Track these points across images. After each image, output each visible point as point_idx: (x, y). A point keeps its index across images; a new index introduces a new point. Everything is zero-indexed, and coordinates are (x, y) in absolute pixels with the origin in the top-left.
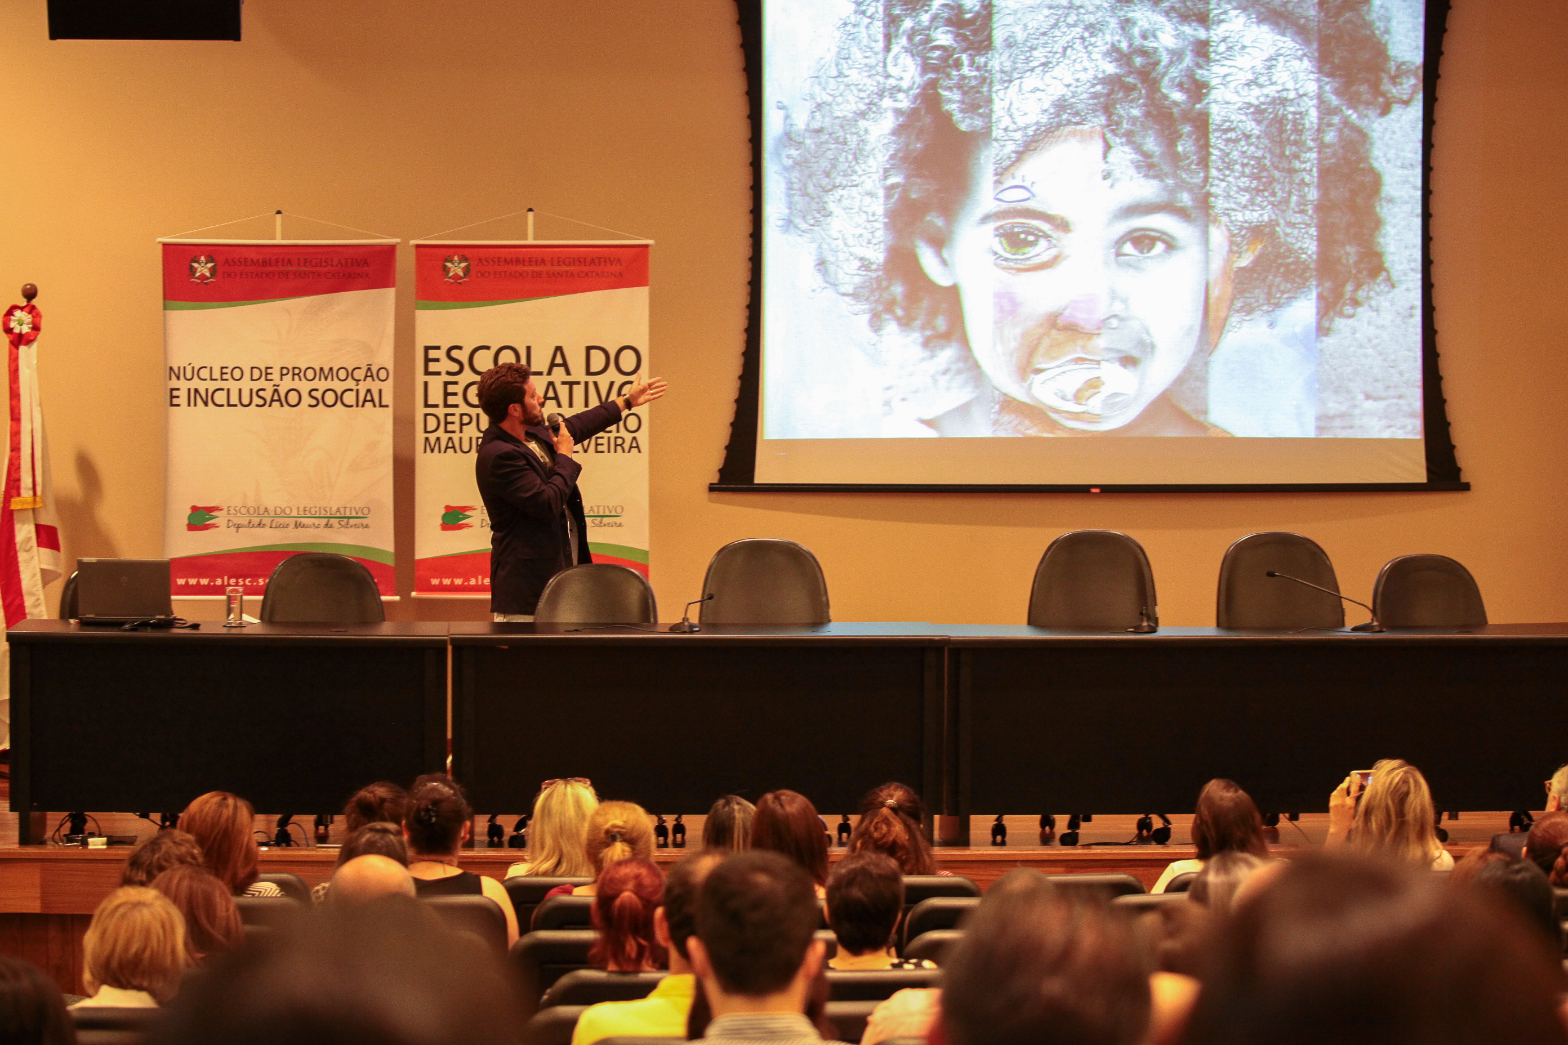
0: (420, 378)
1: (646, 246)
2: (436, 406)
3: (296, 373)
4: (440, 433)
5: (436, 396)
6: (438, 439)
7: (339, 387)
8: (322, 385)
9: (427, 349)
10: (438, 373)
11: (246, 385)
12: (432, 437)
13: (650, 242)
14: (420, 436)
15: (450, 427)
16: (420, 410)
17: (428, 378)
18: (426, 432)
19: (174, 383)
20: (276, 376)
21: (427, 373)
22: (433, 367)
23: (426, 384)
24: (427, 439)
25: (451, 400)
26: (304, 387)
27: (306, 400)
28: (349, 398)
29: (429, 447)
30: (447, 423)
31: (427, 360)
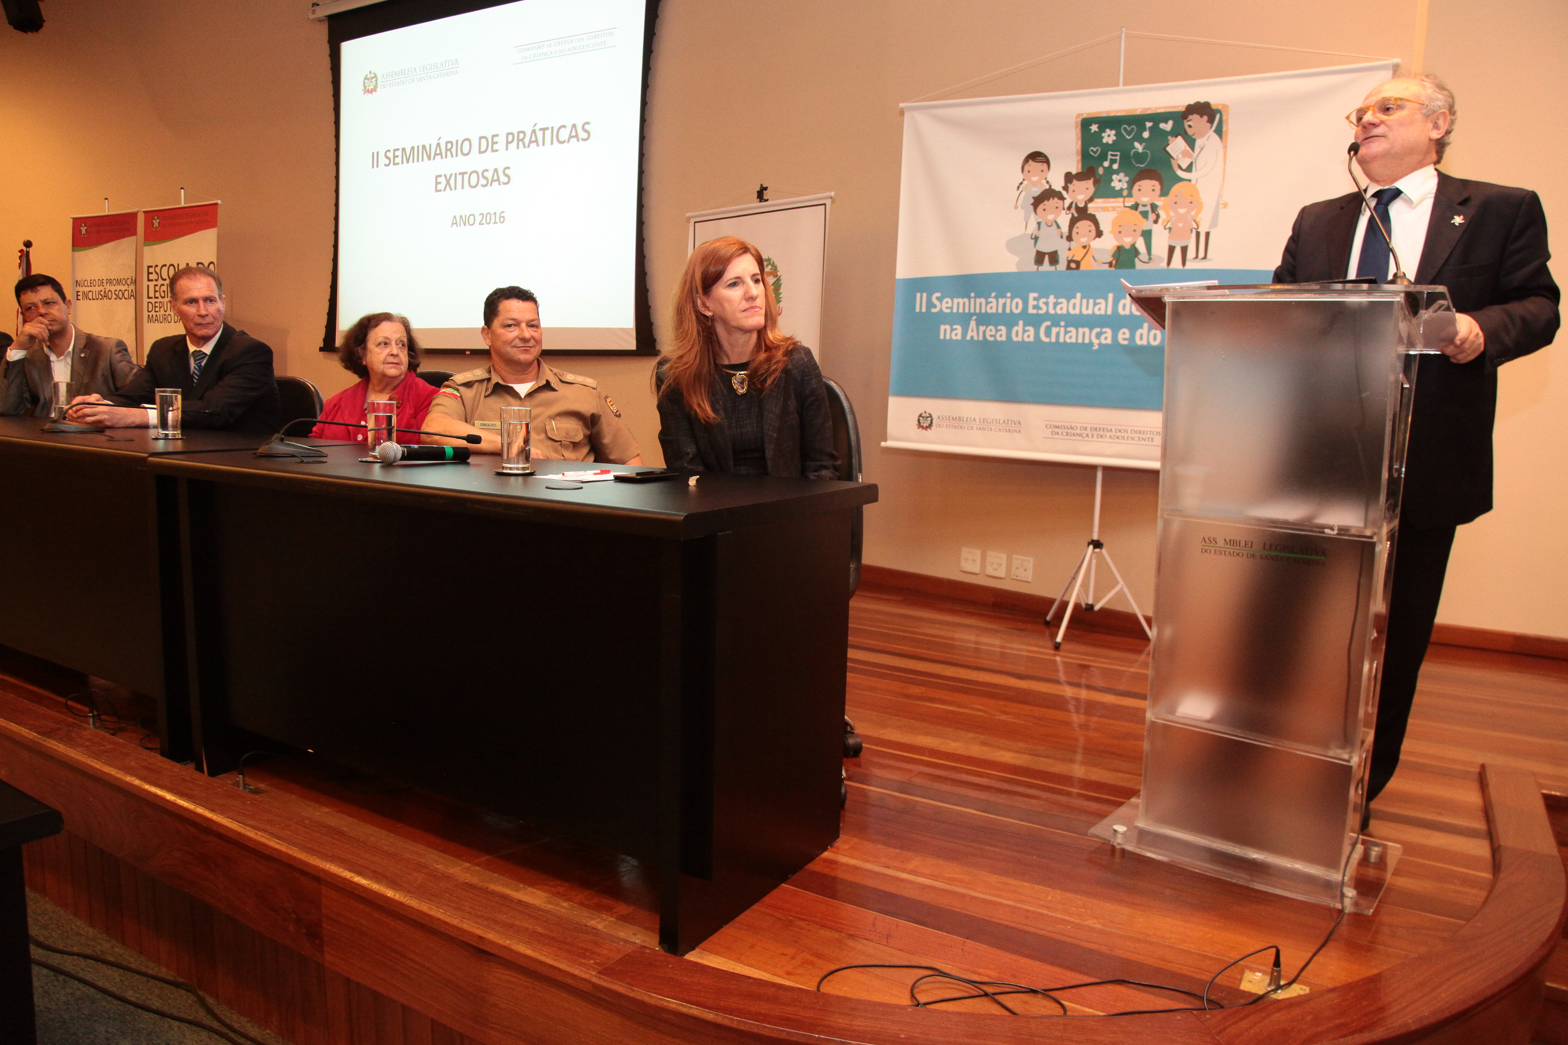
0: (146, 283)
1: (216, 204)
2: (151, 298)
3: (110, 281)
4: (153, 313)
5: (152, 294)
6: (152, 316)
7: (123, 288)
8: (118, 288)
9: (149, 267)
10: (152, 280)
11: (98, 289)
12: (150, 314)
13: (219, 202)
14: (146, 314)
15: (157, 309)
16: (146, 300)
17: (150, 283)
18: (148, 312)
19: (79, 289)
20: (105, 284)
21: (149, 280)
22: (151, 277)
23: (148, 286)
24: (149, 315)
25: (157, 294)
26: (113, 288)
27: (114, 296)
28: (126, 295)
29: (150, 319)
30: (156, 307)
31: (149, 273)
